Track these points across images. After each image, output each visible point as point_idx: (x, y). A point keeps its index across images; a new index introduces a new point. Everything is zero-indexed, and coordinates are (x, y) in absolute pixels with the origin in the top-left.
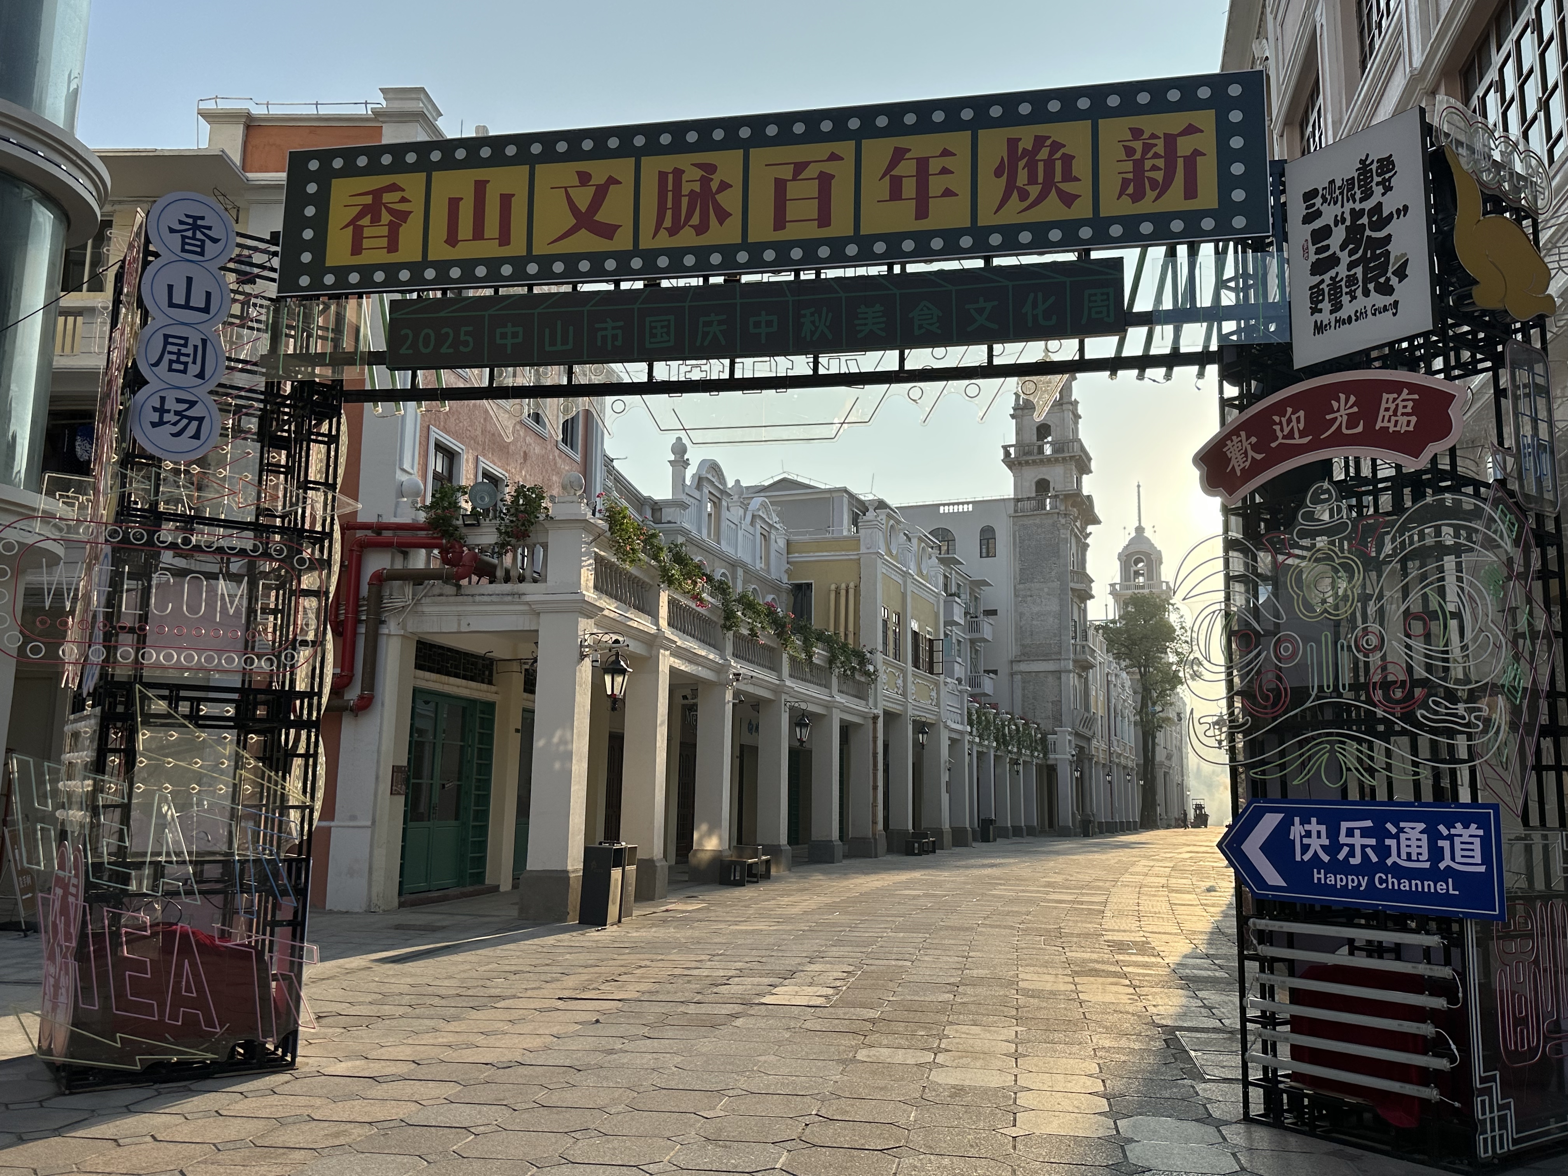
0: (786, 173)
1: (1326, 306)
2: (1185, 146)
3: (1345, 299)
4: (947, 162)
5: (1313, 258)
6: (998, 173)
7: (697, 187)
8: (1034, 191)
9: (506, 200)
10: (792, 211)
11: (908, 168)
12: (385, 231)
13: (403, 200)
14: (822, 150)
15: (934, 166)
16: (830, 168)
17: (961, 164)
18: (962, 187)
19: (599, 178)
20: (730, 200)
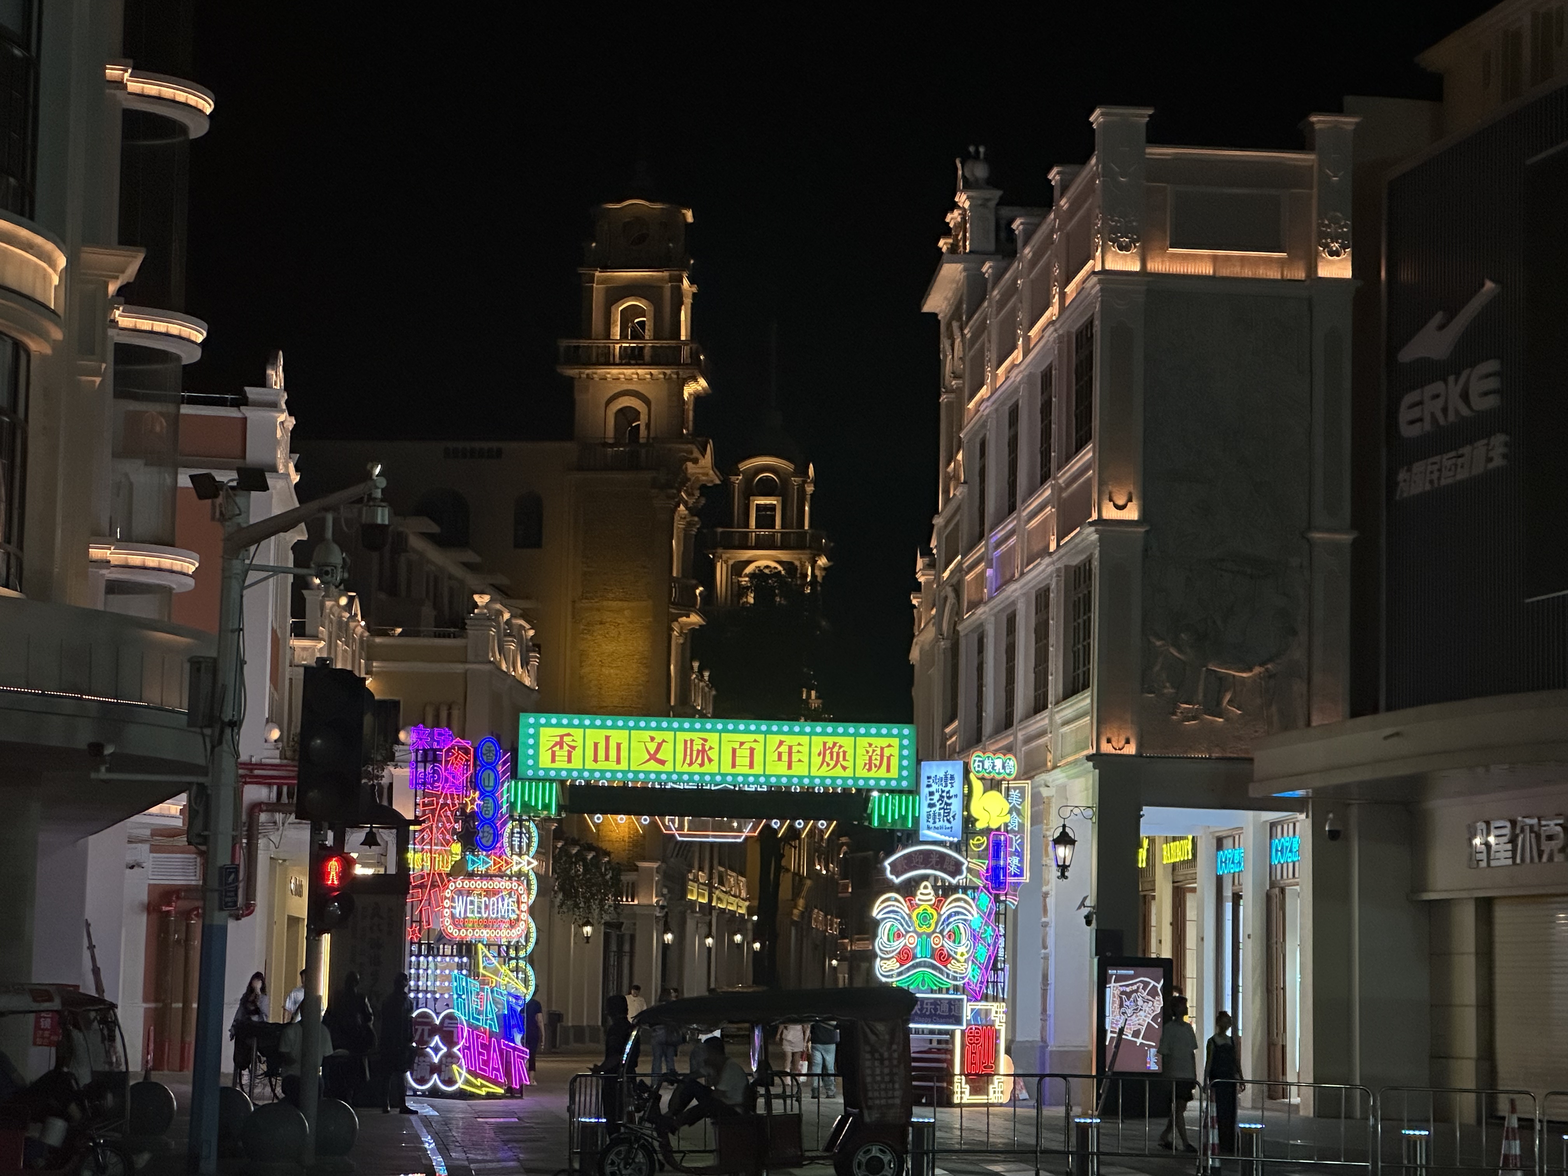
0: (737, 746)
1: (931, 820)
2: (887, 752)
3: (937, 820)
4: (799, 748)
5: (929, 801)
6: (819, 754)
7: (700, 748)
8: (832, 763)
9: (619, 746)
10: (738, 761)
11: (784, 749)
12: (566, 754)
13: (573, 740)
14: (752, 737)
15: (795, 749)
16: (754, 745)
17: (805, 749)
18: (806, 759)
19: (658, 740)
20: (714, 754)
